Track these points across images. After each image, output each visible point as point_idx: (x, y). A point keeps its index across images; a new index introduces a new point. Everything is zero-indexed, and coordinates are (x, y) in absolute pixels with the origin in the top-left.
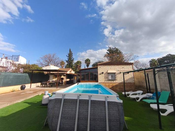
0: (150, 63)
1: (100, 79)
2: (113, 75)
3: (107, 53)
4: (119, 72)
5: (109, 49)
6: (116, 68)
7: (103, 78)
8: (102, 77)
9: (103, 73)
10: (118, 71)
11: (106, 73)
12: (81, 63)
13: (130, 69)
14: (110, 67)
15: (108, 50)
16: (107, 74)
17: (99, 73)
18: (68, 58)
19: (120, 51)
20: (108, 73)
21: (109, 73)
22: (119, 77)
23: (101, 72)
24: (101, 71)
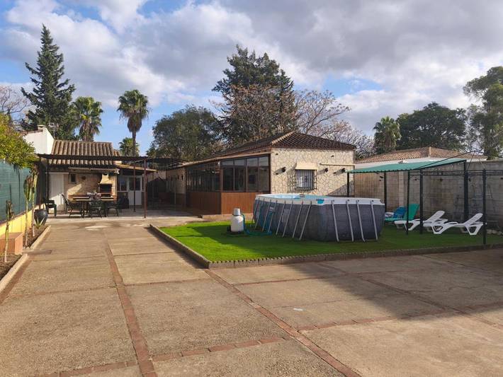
0: (375, 131)
1: (277, 187)
2: (309, 175)
3: (227, 72)
4: (322, 168)
5: (238, 56)
6: (316, 157)
7: (284, 183)
8: (280, 181)
9: (283, 170)
10: (321, 164)
11: (292, 170)
12: (101, 111)
13: (348, 160)
14: (303, 153)
15: (232, 63)
16: (294, 172)
17: (274, 168)
18: (34, 81)
19: (283, 73)
20: (296, 170)
21: (300, 170)
22: (321, 181)
23: (278, 168)
24: (278, 164)
